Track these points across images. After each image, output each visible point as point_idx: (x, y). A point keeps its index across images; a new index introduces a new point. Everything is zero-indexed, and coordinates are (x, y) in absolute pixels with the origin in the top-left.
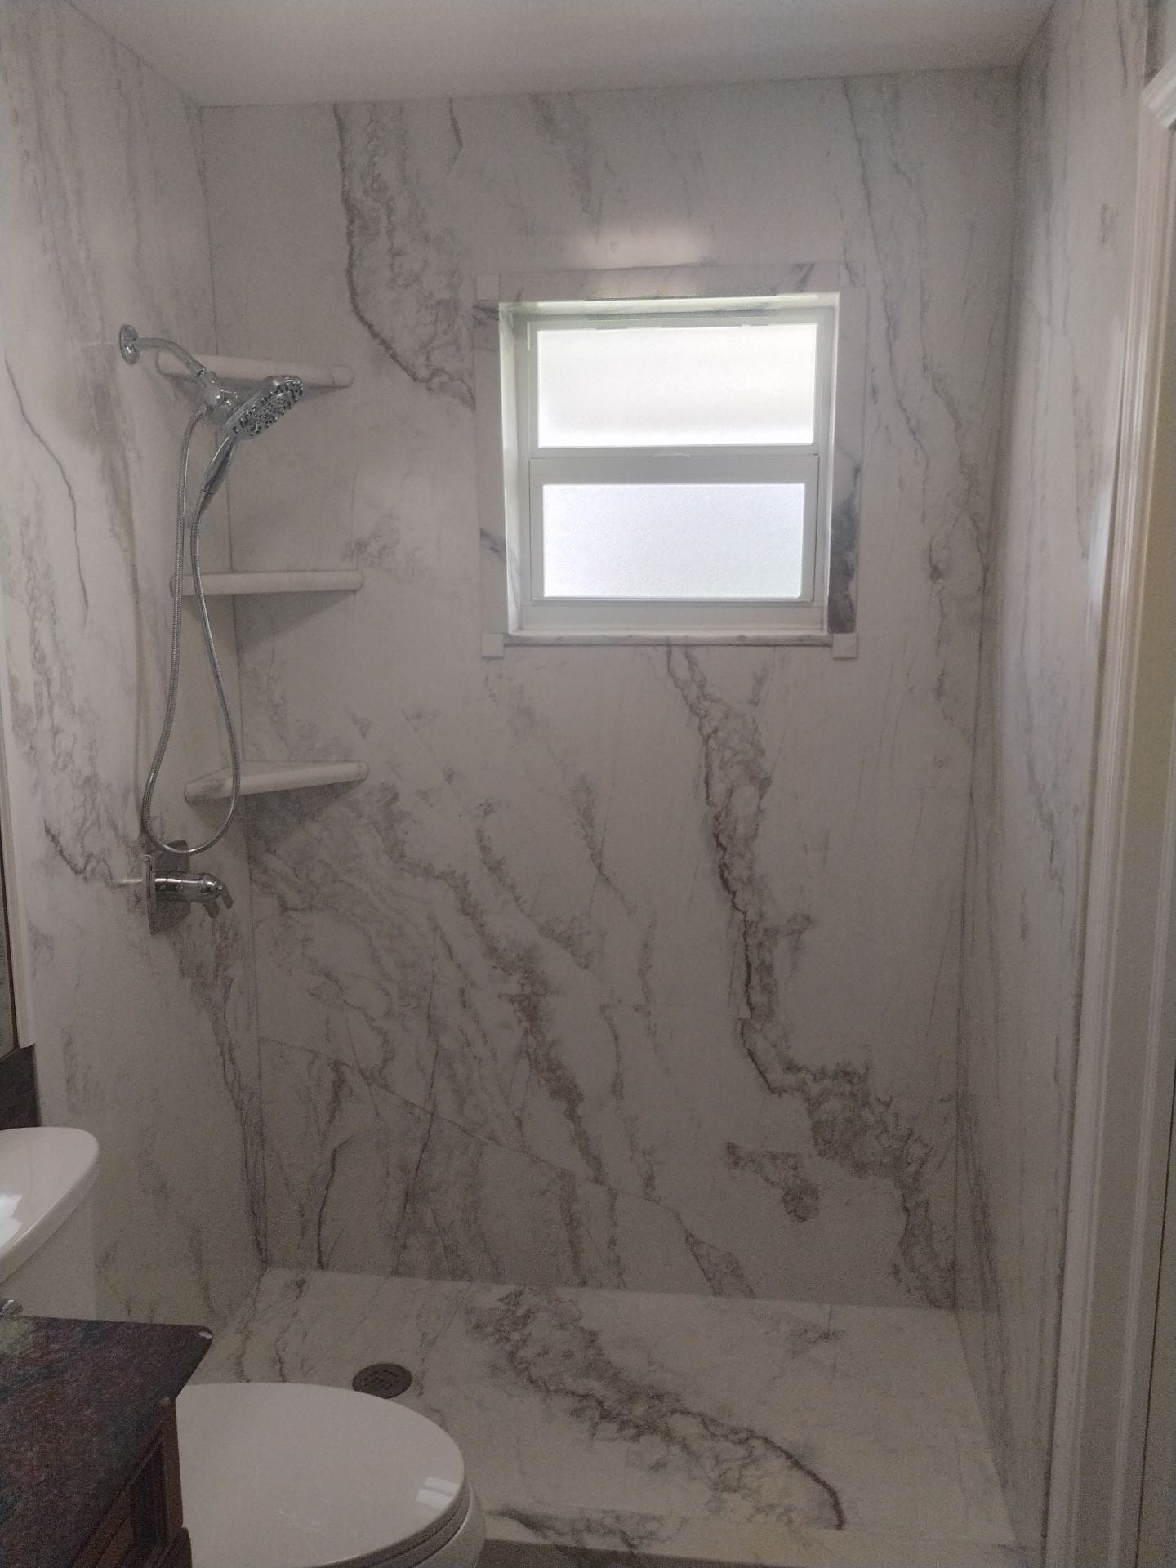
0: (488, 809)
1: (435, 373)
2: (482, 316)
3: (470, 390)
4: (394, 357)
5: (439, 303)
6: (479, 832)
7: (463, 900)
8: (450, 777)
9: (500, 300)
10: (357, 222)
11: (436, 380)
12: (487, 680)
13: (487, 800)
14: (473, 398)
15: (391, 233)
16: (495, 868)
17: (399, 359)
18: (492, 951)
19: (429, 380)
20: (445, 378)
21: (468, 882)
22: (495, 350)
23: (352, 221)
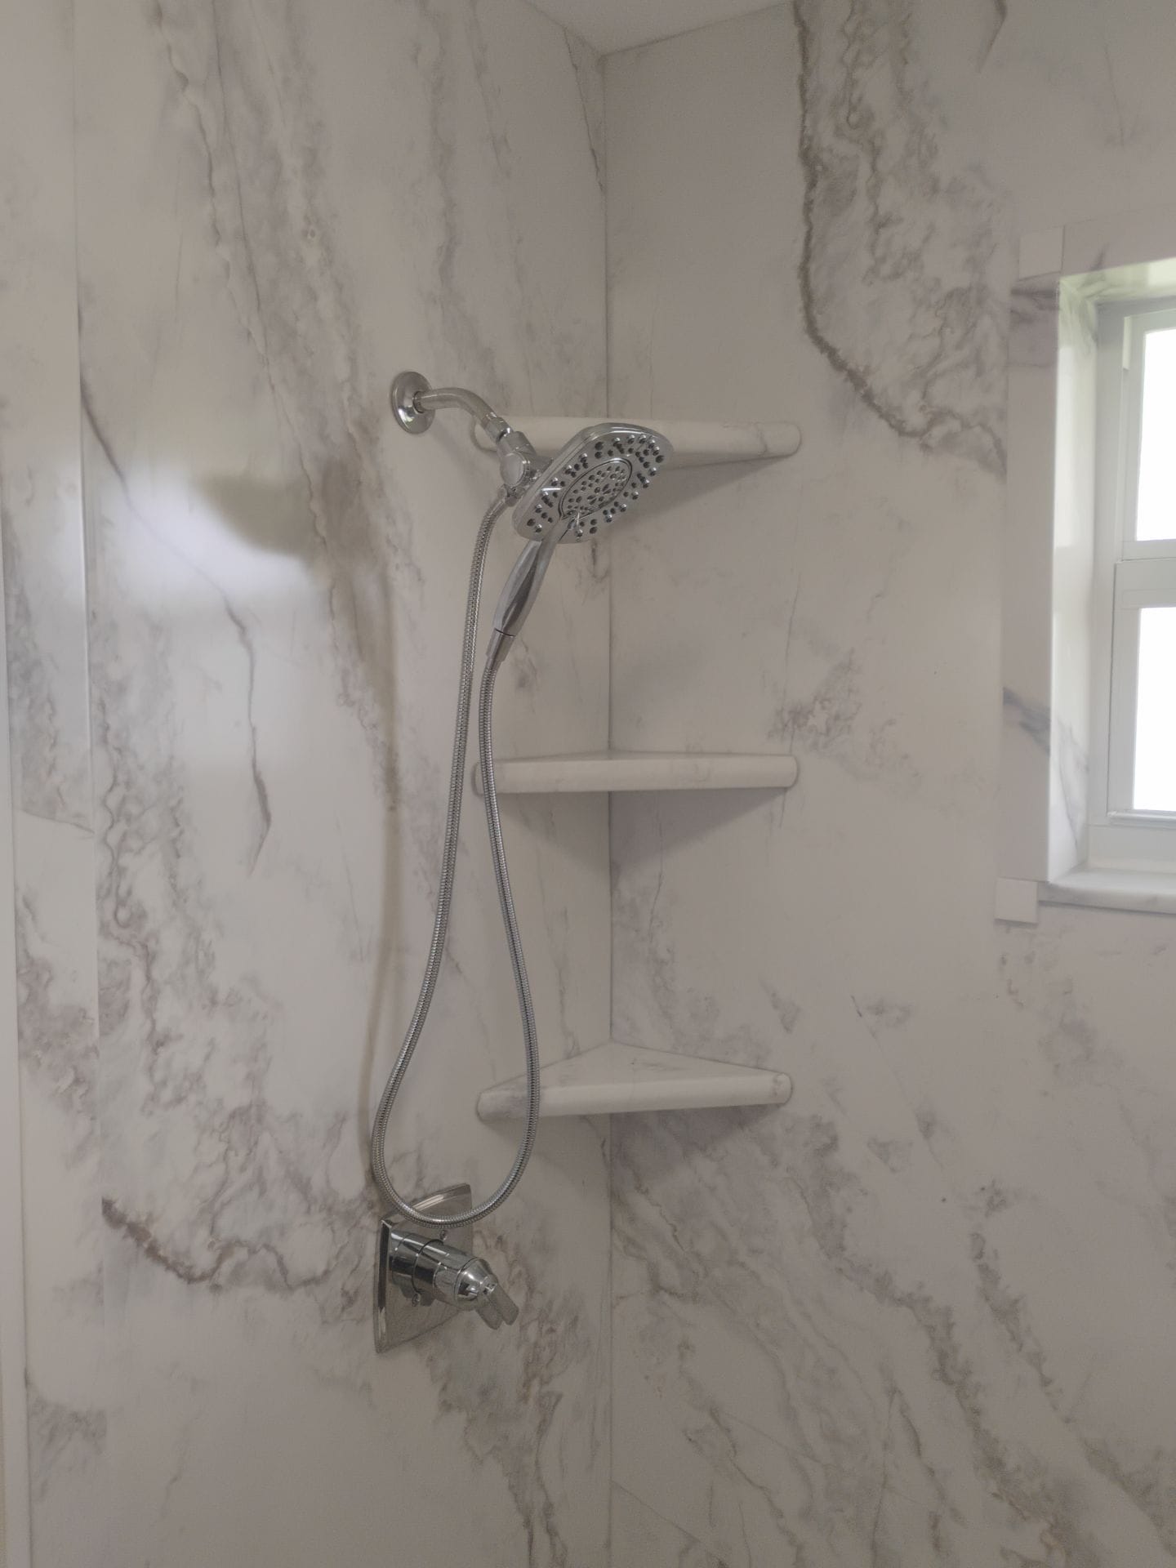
0: (996, 1201)
1: (938, 417)
2: (1026, 305)
3: (998, 443)
4: (868, 398)
5: (950, 295)
6: (977, 1238)
7: (943, 1356)
8: (928, 1127)
9: (1062, 272)
10: (822, 184)
11: (938, 432)
12: (1003, 961)
13: (994, 1182)
14: (1002, 455)
15: (874, 194)
16: (1007, 1312)
17: (876, 402)
18: (993, 1463)
19: (924, 432)
20: (954, 425)
21: (953, 1324)
22: (1048, 365)
23: (812, 185)
